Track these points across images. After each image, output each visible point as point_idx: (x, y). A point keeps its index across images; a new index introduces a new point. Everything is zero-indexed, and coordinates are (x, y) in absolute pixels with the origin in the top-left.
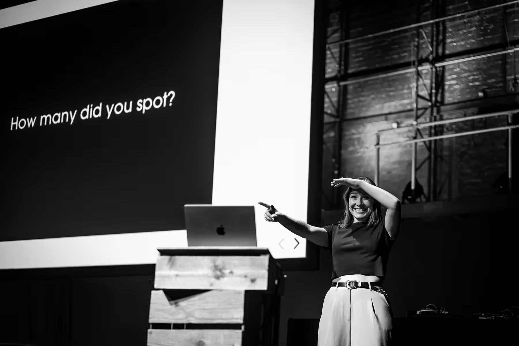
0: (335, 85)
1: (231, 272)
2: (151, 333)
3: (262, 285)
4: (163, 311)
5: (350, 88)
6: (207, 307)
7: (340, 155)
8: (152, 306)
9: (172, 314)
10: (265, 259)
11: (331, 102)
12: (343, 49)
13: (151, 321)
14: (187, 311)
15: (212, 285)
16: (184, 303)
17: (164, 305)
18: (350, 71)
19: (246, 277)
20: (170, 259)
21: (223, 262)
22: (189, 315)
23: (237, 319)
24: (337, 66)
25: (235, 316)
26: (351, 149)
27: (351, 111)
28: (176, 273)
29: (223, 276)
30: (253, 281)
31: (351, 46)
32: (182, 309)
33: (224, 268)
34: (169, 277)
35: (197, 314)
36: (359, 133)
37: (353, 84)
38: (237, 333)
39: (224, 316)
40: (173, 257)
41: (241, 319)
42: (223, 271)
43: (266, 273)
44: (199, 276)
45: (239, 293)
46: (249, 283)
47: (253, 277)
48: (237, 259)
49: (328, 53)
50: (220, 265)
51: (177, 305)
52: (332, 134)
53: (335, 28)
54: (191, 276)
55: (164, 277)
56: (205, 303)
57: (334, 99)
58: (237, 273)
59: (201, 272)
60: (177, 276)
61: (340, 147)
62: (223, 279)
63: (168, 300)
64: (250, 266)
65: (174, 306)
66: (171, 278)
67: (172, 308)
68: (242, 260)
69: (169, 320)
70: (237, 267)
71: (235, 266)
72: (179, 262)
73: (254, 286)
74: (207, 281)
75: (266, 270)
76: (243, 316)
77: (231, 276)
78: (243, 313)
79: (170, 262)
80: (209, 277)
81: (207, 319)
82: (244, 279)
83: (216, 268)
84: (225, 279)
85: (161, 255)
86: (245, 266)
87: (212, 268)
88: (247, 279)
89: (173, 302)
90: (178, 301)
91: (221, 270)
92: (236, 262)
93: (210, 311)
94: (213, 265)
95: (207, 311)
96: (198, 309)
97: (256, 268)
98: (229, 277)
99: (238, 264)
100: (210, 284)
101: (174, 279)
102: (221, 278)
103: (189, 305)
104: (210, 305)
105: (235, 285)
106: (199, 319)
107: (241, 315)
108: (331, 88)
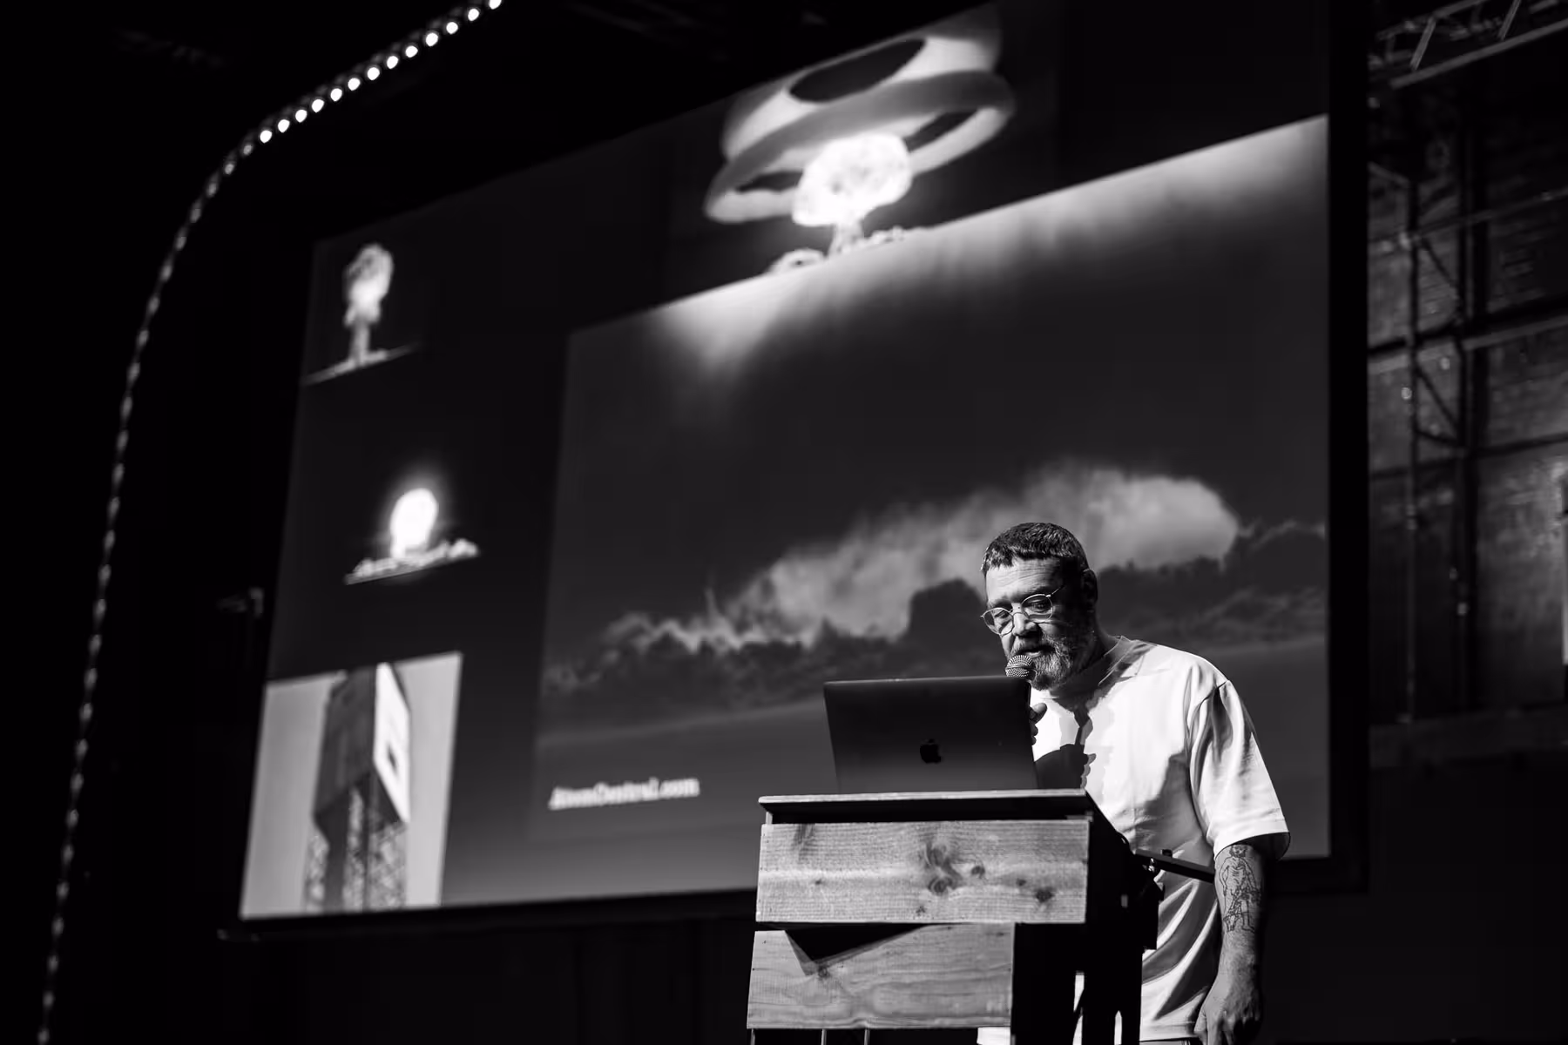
0: (1449, 348)
1: (979, 871)
3: (1072, 909)
4: (785, 992)
5: (1497, 356)
6: (907, 980)
7: (1473, 558)
8: (755, 976)
9: (809, 1001)
10: (1080, 827)
11: (1438, 400)
12: (1470, 242)
13: (753, 1022)
14: (852, 990)
15: (921, 910)
16: (841, 969)
17: (787, 975)
18: (1494, 306)
19: (1021, 883)
20: (801, 834)
21: (955, 840)
22: (859, 1002)
23: (993, 1014)
24: (1453, 294)
25: (989, 1007)
26: (1505, 537)
27: (1502, 424)
28: (818, 874)
29: (953, 881)
30: (1044, 896)
31: (1494, 232)
32: (838, 985)
33: (956, 857)
34: (796, 886)
35: (880, 1001)
36: (1529, 489)
37: (1504, 344)
39: (957, 1005)
40: (809, 827)
41: (1005, 1016)
42: (954, 867)
43: (1080, 870)
44: (883, 883)
45: (1001, 934)
46: (1032, 904)
47: (1043, 885)
48: (994, 830)
49: (1424, 256)
50: (945, 848)
51: (824, 974)
52: (1446, 496)
53: (1441, 182)
54: (857, 882)
55: (781, 886)
56: (903, 967)
57: (1449, 392)
58: (995, 872)
59: (889, 871)
60: (818, 883)
61: (1472, 537)
62: (955, 892)
63: (800, 958)
64: (1034, 850)
65: (816, 976)
66: (803, 889)
67: (812, 983)
68: (1009, 833)
69: (801, 1020)
70: (996, 854)
71: (991, 850)
72: (823, 843)
73: (1047, 911)
74: (908, 897)
75: (1084, 862)
76: (1010, 1005)
77: (980, 883)
78: (1010, 997)
79: (800, 843)
80: (915, 885)
81: (909, 1016)
82: (1017, 891)
83: (933, 858)
84: (960, 890)
85: (775, 821)
86: (1020, 849)
87: (921, 858)
88: (1024, 890)
89: (812, 965)
90: (829, 963)
91: (947, 865)
92: (993, 838)
93: (920, 990)
94: (924, 847)
95: (908, 992)
96: (882, 985)
97: (1052, 857)
98: (972, 885)
99: (997, 844)
100: (918, 907)
101: (811, 894)
102: (949, 889)
103: (858, 973)
104: (917, 971)
105: (989, 909)
106: (886, 1017)
107: (1006, 1003)
108: (1438, 362)
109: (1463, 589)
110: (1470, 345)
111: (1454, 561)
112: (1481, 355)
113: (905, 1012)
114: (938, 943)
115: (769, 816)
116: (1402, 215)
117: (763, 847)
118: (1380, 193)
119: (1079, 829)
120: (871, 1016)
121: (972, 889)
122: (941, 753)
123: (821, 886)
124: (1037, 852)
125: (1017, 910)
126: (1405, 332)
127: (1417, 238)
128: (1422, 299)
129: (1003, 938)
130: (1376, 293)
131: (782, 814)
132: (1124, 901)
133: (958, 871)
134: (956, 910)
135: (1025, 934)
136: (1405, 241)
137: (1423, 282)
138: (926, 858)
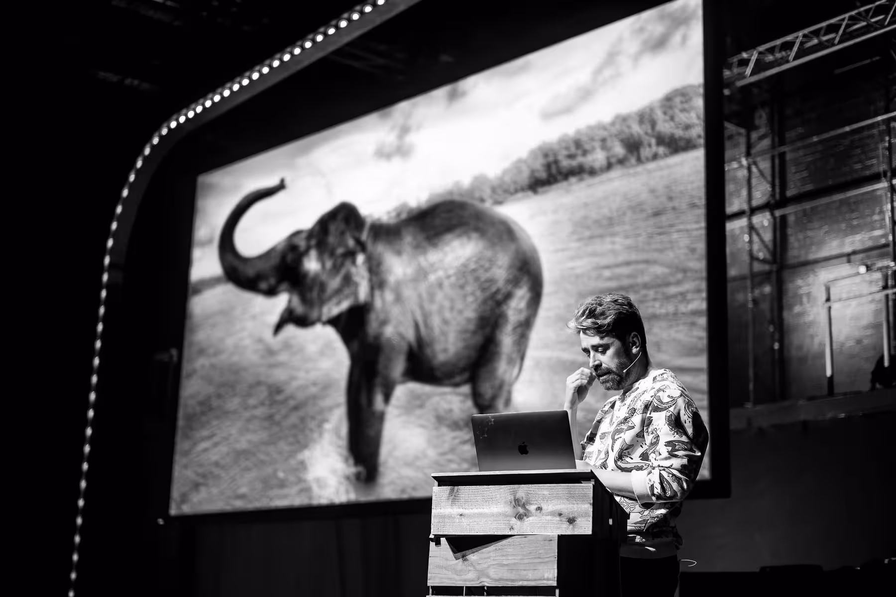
0: (768, 215)
1: (539, 509)
3: (585, 527)
4: (446, 568)
5: (791, 219)
6: (505, 562)
7: (781, 319)
9: (458, 573)
11: (762, 241)
12: (777, 161)
13: (430, 583)
14: (479, 567)
15: (512, 528)
16: (473, 557)
17: (447, 560)
18: (789, 193)
19: (560, 515)
20: (452, 490)
21: (528, 494)
22: (482, 573)
23: (548, 579)
24: (770, 189)
25: (546, 576)
26: (797, 309)
27: (795, 253)
28: (461, 511)
29: (527, 514)
30: (571, 521)
31: (789, 157)
32: (472, 565)
33: (529, 502)
34: (450, 517)
35: (492, 572)
36: (809, 285)
37: (796, 213)
39: (530, 575)
40: (456, 488)
41: (553, 580)
42: (527, 507)
43: (589, 509)
44: (493, 515)
45: (551, 540)
46: (566, 525)
47: (571, 516)
48: (547, 489)
49: (754, 169)
50: (522, 498)
51: (464, 559)
52: (767, 289)
53: (762, 131)
54: (481, 515)
55: (443, 517)
56: (503, 556)
57: (768, 236)
58: (547, 510)
59: (495, 509)
60: (461, 515)
61: (781, 308)
62: (528, 519)
63: (453, 551)
64: (566, 498)
65: (460, 560)
66: (454, 518)
67: (459, 564)
68: (553, 490)
69: (454, 582)
70: (547, 501)
71: (544, 498)
72: (463, 496)
73: (573, 529)
74: (505, 522)
75: (590, 504)
76: (556, 575)
77: (539, 514)
78: (556, 571)
79: (452, 496)
80: (507, 516)
81: (507, 580)
82: (558, 518)
83: (517, 503)
84: (531, 518)
85: (439, 485)
86: (559, 498)
87: (511, 502)
88: (562, 518)
89: (458, 555)
90: (467, 554)
91: (524, 506)
92: (546, 493)
93: (511, 567)
94: (512, 497)
95: (506, 568)
96: (493, 565)
97: (575, 502)
98: (536, 516)
99: (548, 495)
100: (510, 527)
101: (457, 520)
102: (525, 517)
103: (482, 559)
104: (510, 558)
105: (545, 528)
106: (496, 580)
107: (554, 574)
108: (762, 222)
109: (777, 336)
110: (778, 213)
111: (772, 322)
112: (784, 218)
113: (505, 578)
114: (520, 545)
115: (436, 483)
116: (743, 148)
118: (731, 137)
119: (587, 488)
120: (488, 580)
121: (536, 518)
123: (462, 517)
124: (568, 499)
125: (559, 528)
126: (745, 207)
127: (750, 160)
128: (753, 190)
129: (552, 543)
130: (730, 187)
131: (442, 482)
132: (611, 522)
133: (529, 509)
134: (529, 528)
135: (562, 540)
136: (744, 162)
137: (754, 181)
138: (513, 503)
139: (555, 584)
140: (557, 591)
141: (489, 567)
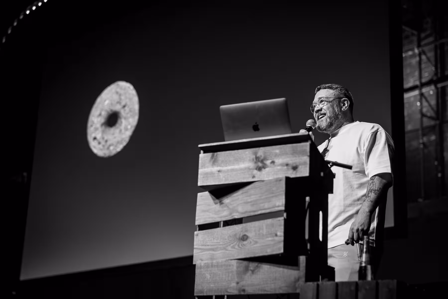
0: (433, 87)
1: (273, 162)
2: (197, 235)
3: (304, 172)
4: (208, 211)
6: (249, 200)
7: (443, 158)
8: (198, 208)
9: (216, 213)
11: (430, 105)
13: (197, 223)
14: (231, 207)
15: (254, 177)
16: (227, 200)
17: (209, 205)
20: (213, 156)
21: (265, 153)
22: (233, 210)
23: (278, 206)
25: (277, 204)
28: (219, 168)
29: (264, 166)
30: (295, 168)
32: (227, 206)
33: (265, 159)
34: (212, 174)
35: (240, 209)
38: (279, 220)
39: (266, 205)
40: (216, 154)
41: (282, 206)
42: (264, 162)
43: (306, 159)
44: (241, 169)
45: (280, 180)
46: (291, 170)
47: (294, 165)
49: (424, 57)
50: (261, 156)
51: (221, 203)
52: (433, 138)
53: (428, 32)
54: (232, 170)
55: (206, 174)
56: (247, 196)
57: (433, 102)
58: (278, 162)
59: (243, 165)
60: (219, 171)
61: (442, 151)
62: (265, 170)
63: (213, 199)
65: (219, 204)
66: (214, 174)
67: (217, 207)
70: (279, 156)
71: (276, 155)
72: (220, 158)
74: (249, 173)
75: (308, 156)
77: (273, 166)
79: (213, 159)
80: (252, 169)
81: (250, 212)
82: (286, 167)
83: (257, 160)
84: (267, 169)
85: (204, 153)
86: (287, 154)
87: (253, 160)
88: (288, 167)
89: (217, 201)
90: (223, 199)
91: (262, 161)
92: (277, 151)
93: (253, 203)
94: (254, 157)
95: (250, 204)
96: (241, 203)
97: (297, 156)
98: (271, 167)
99: (279, 153)
100: (252, 176)
101: (216, 175)
102: (263, 169)
103: (233, 201)
104: (253, 197)
105: (277, 174)
106: (242, 213)
107: (282, 202)
108: (429, 92)
109: (440, 168)
110: (439, 85)
111: (436, 159)
112: (443, 88)
114: (260, 186)
115: (202, 152)
116: (416, 43)
117: (200, 162)
118: (407, 37)
119: (306, 146)
120: (237, 214)
122: (259, 127)
123: (220, 172)
124: (292, 154)
125: (286, 173)
126: (418, 83)
127: (420, 49)
128: (423, 72)
129: (282, 182)
130: (407, 71)
131: (206, 150)
132: (322, 174)
133: (266, 163)
134: (265, 176)
135: (289, 180)
136: (416, 51)
137: (423, 66)
138: (255, 160)
139: (283, 208)
140: (285, 215)
141: (238, 205)
